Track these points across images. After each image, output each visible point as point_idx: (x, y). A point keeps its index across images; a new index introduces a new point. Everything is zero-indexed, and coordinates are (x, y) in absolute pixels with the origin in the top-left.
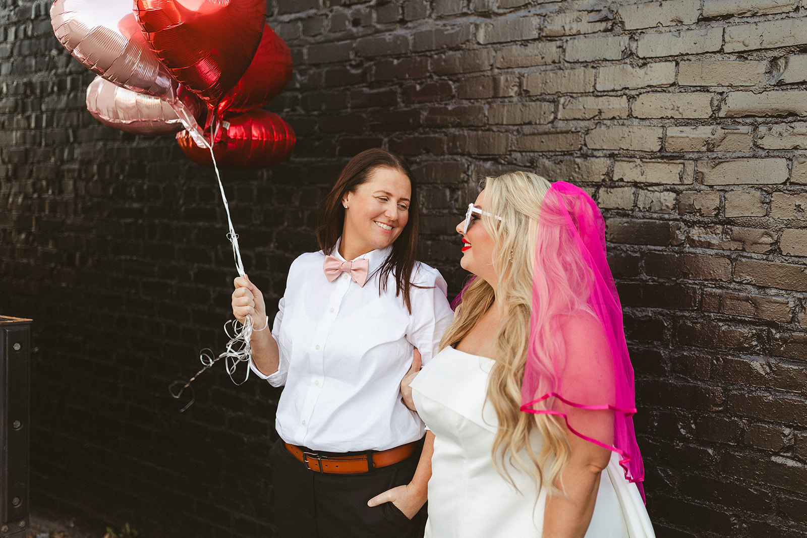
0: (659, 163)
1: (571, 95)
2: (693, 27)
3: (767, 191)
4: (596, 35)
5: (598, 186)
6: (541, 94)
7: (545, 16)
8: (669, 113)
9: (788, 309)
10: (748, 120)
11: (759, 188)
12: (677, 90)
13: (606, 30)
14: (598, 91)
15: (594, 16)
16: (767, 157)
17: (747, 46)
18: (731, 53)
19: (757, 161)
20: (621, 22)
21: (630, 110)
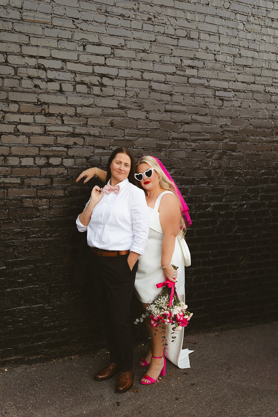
0: (156, 151)
1: (130, 128)
2: (163, 113)
3: (182, 159)
4: (137, 110)
6: (120, 127)
7: (120, 101)
8: (158, 137)
10: (177, 141)
11: (180, 159)
12: (160, 130)
13: (140, 109)
14: (138, 128)
15: (135, 104)
16: (181, 151)
17: (176, 120)
18: (173, 122)
19: (179, 152)
20: (144, 108)
21: (147, 135)
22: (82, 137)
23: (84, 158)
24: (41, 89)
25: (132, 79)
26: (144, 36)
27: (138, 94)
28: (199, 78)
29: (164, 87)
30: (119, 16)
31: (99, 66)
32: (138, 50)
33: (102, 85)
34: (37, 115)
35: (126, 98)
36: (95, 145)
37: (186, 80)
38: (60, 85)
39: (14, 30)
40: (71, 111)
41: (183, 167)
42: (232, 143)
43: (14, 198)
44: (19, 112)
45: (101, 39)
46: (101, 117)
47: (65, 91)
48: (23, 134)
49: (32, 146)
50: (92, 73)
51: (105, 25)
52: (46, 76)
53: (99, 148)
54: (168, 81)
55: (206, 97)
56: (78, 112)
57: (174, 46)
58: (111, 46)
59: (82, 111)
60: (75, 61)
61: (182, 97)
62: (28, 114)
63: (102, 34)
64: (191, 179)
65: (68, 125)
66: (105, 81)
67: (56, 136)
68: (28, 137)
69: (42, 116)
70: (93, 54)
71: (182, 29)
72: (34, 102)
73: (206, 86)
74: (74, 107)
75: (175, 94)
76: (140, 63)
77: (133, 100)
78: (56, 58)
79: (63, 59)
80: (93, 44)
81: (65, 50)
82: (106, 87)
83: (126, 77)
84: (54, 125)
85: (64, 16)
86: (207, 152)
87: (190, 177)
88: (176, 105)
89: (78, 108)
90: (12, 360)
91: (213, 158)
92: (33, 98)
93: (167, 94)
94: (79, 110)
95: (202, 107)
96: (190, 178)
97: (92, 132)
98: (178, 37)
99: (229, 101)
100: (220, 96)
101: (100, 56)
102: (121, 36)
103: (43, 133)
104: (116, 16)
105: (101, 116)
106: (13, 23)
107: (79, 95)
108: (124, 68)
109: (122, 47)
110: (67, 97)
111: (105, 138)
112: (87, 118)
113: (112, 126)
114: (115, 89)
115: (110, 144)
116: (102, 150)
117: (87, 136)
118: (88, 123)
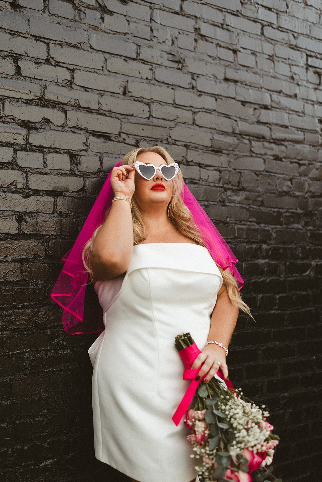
0: (210, 153)
1: (160, 102)
2: (222, 82)
3: (258, 173)
4: (173, 70)
6: (141, 97)
7: (140, 46)
8: (214, 126)
10: (247, 137)
11: (254, 172)
12: (217, 114)
13: (178, 69)
14: (176, 104)
15: (170, 57)
16: (256, 157)
17: (245, 99)
18: (239, 101)
19: (252, 159)
20: (186, 66)
21: (194, 120)
22: (62, 108)
23: (66, 153)
25: (163, 8)
27: (174, 39)
28: (280, 29)
29: (220, 35)
33: (103, 9)
35: (152, 43)
36: (90, 128)
37: (260, 29)
40: (40, 50)
41: (259, 189)
46: (101, 72)
47: (24, 8)
53: (99, 136)
54: (228, 26)
55: (292, 65)
56: (52, 54)
61: (253, 57)
64: (275, 214)
65: (30, 79)
66: (111, 3)
67: (3, 100)
73: (292, 45)
74: (45, 43)
75: (242, 50)
77: (167, 47)
82: (112, 15)
83: (151, 3)
86: (300, 165)
87: (273, 209)
88: (243, 70)
89: (52, 47)
93: (227, 48)
94: (55, 51)
95: (288, 81)
96: (274, 212)
97: (82, 102)
100: (315, 67)
105: (103, 70)
107: (56, 19)
110: (28, 20)
111: (111, 117)
112: (73, 71)
113: (124, 93)
114: (131, 23)
115: (121, 129)
116: (104, 141)
117: (72, 108)
118: (75, 81)
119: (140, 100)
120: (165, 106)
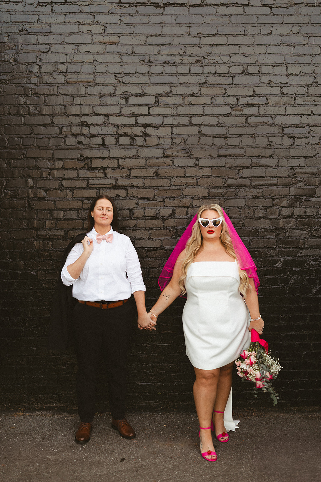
1: (176, 177)
2: (216, 158)
3: (240, 208)
4: (185, 158)
5: (188, 208)
6: (165, 176)
7: (165, 149)
8: (210, 184)
9: (248, 242)
10: (233, 187)
11: (238, 207)
12: (212, 177)
13: (188, 156)
14: (186, 176)
15: (183, 151)
16: (239, 198)
17: (232, 165)
18: (228, 167)
19: (237, 199)
20: (193, 154)
21: (197, 183)
22: (125, 188)
23: (127, 209)
24: (84, 145)
25: (178, 125)
26: (192, 79)
27: (185, 141)
28: (261, 116)
30: (163, 63)
31: (143, 117)
32: (185, 95)
33: (146, 135)
34: (81, 170)
35: (172, 146)
36: (139, 196)
37: (244, 120)
38: (103, 139)
39: (59, 93)
40: (114, 164)
42: (308, 187)
43: (58, 249)
44: (64, 168)
45: (144, 89)
46: (144, 167)
47: (107, 145)
48: (67, 188)
49: (76, 200)
50: (135, 124)
51: (148, 74)
52: (89, 132)
53: (143, 199)
54: (222, 124)
55: (270, 137)
56: (120, 164)
57: (228, 84)
58: (155, 95)
59: (125, 163)
60: (118, 115)
61: (239, 139)
62: (72, 169)
63: (145, 85)
64: (253, 231)
65: (110, 178)
66: (149, 131)
67: (99, 189)
68: (72, 191)
69: (85, 170)
70: (136, 105)
71: (238, 66)
72: (77, 158)
73: (270, 124)
74: (116, 159)
75: (230, 136)
76: (188, 108)
77: (180, 147)
78: (98, 114)
79: (105, 113)
80: (136, 95)
81: (108, 105)
82: (150, 137)
83: (172, 125)
84: (97, 178)
85: (106, 73)
86: (274, 199)
87: (251, 228)
88: (231, 148)
89: (120, 161)
90: (56, 407)
91: (282, 205)
92: (76, 154)
93: (220, 137)
94: (122, 162)
95: (266, 148)
96: (252, 229)
97: (135, 184)
98: (233, 75)
99: (303, 138)
100: (290, 134)
101: (143, 106)
102: (166, 84)
103: (86, 187)
104: (160, 64)
105: (145, 166)
106: (59, 87)
107: (122, 147)
108: (170, 115)
109: (167, 95)
110: (109, 151)
111: (149, 189)
112: (130, 170)
113: (157, 175)
114: (160, 138)
115: (154, 194)
116: (147, 201)
117: (130, 188)
118: (132, 175)
119: (166, 178)
120: (180, 178)
